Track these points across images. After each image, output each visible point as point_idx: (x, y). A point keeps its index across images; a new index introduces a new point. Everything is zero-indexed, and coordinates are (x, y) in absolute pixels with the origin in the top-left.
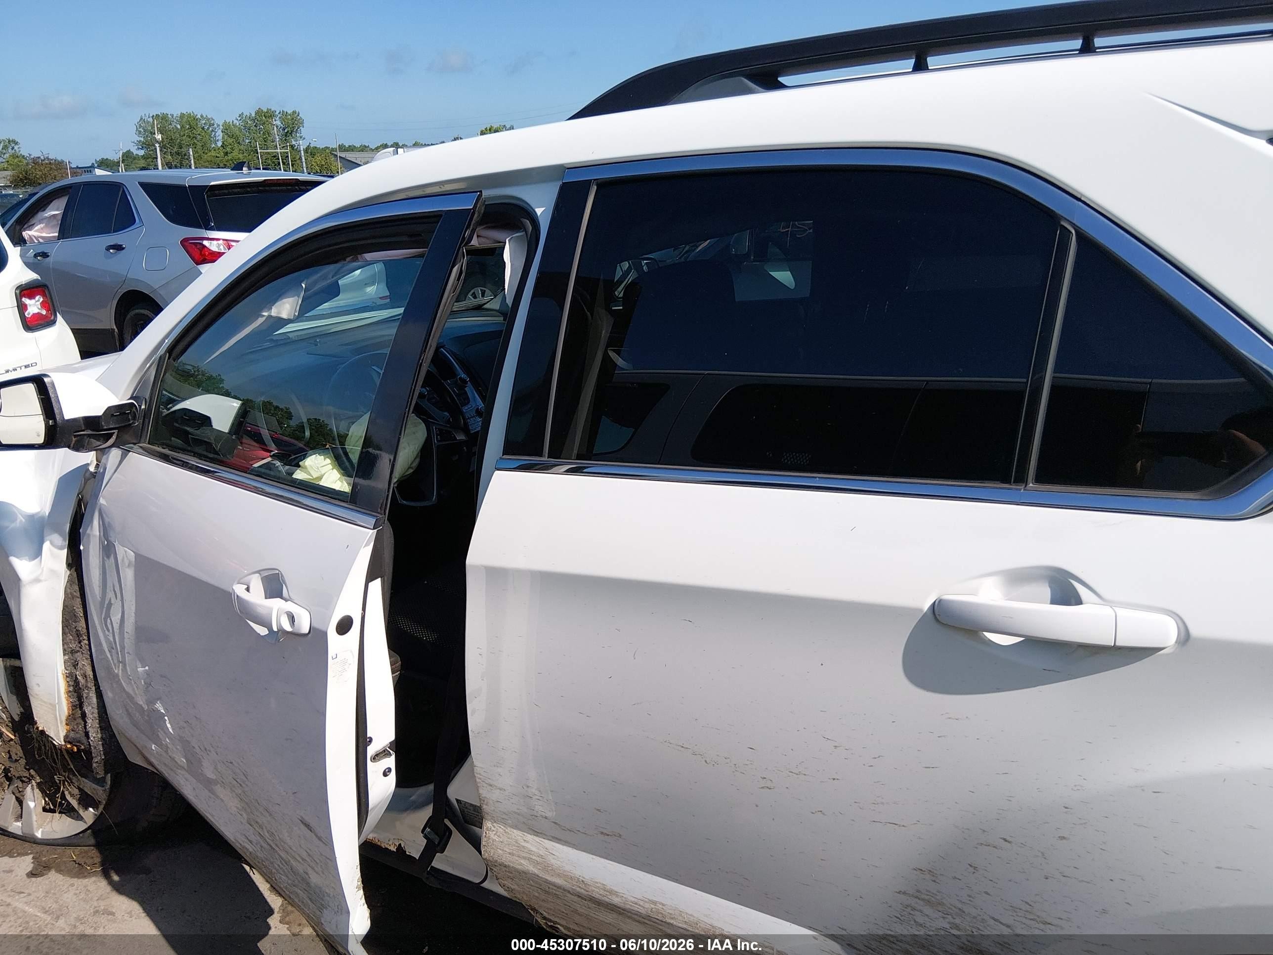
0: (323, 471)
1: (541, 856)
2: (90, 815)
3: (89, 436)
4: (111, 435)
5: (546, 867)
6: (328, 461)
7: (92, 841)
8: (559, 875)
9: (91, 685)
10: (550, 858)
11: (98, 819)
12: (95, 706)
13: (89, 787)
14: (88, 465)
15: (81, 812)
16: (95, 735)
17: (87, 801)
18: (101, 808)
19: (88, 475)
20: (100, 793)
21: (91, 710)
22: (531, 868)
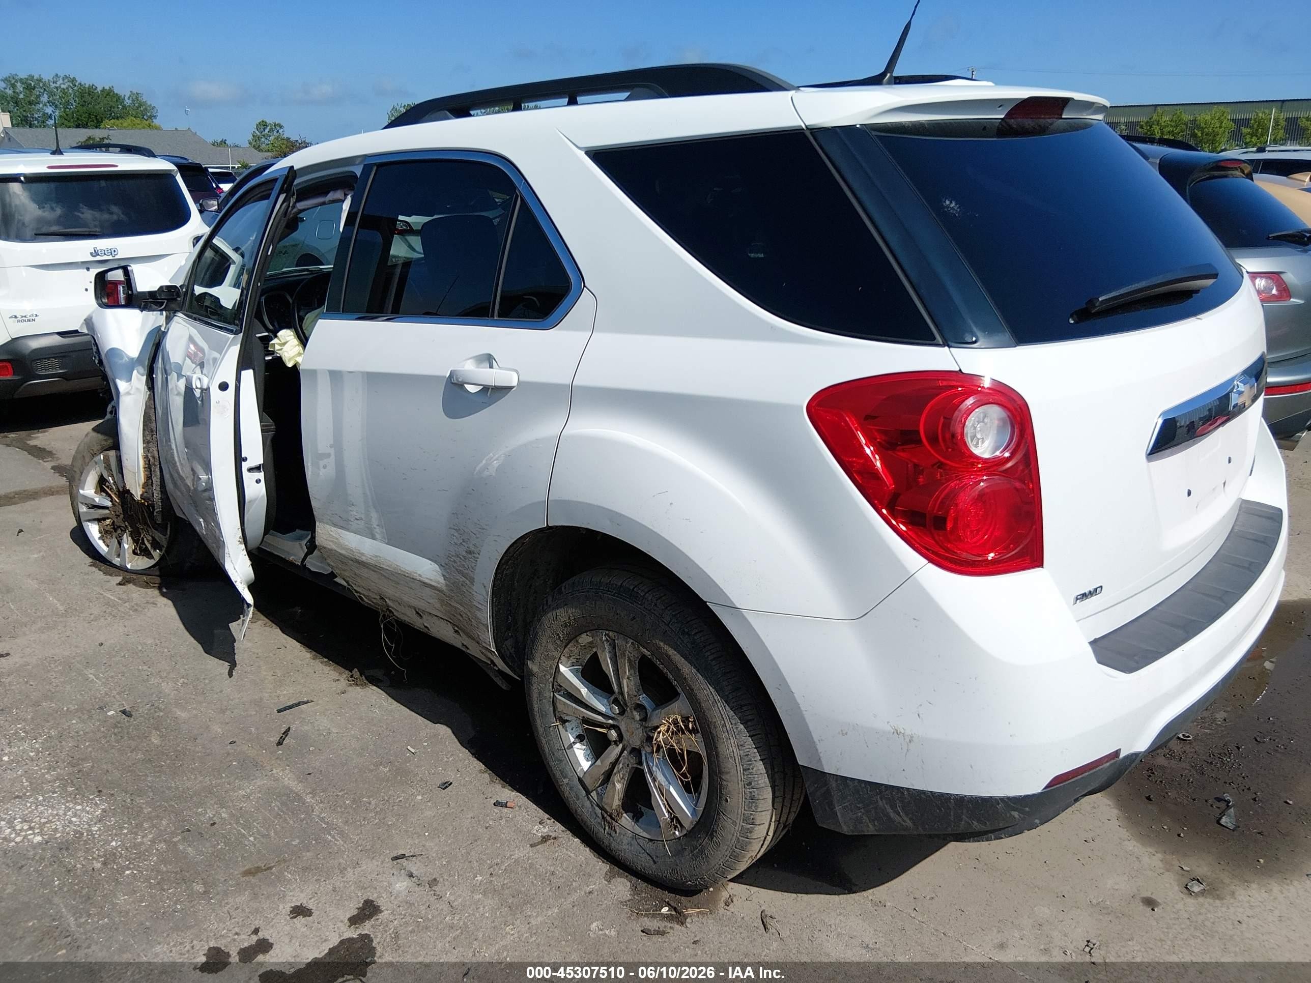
0: (288, 339)
1: (337, 539)
2: (157, 554)
3: (151, 302)
4: (162, 303)
5: (339, 544)
6: (292, 333)
7: (157, 573)
8: (344, 549)
9: (157, 463)
10: (340, 539)
11: (162, 558)
12: (159, 477)
13: (158, 536)
14: (160, 326)
15: (152, 552)
16: (157, 495)
17: (156, 545)
18: (164, 549)
19: (160, 332)
20: (163, 540)
21: (156, 480)
22: (334, 547)
